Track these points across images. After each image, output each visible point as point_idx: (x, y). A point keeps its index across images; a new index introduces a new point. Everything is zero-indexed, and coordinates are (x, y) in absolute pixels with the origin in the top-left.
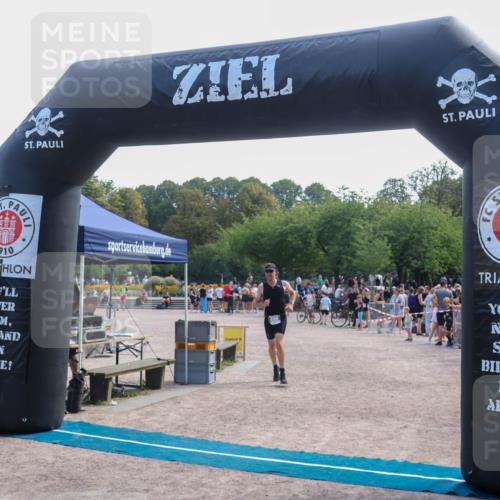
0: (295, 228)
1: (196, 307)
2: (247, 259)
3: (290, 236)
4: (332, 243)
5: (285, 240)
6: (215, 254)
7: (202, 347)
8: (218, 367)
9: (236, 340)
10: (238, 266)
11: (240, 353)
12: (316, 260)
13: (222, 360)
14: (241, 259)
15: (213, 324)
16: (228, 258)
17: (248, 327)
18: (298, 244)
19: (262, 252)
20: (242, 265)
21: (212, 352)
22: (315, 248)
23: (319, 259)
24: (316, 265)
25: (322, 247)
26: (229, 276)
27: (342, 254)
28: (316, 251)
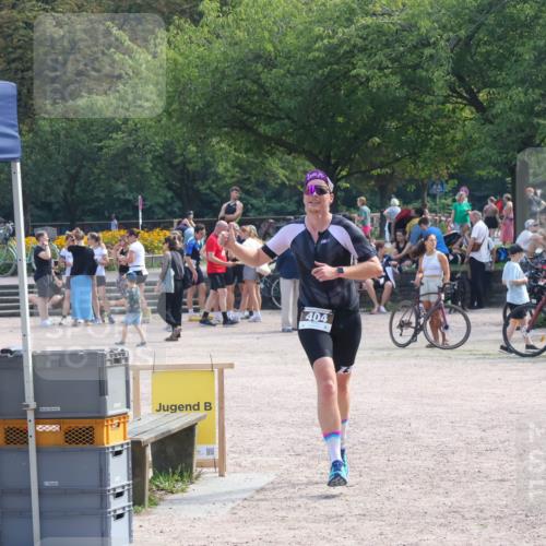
0: (380, 31)
1: (57, 309)
2: (219, 144)
3: (360, 59)
4: (501, 77)
5: (346, 75)
6: (111, 126)
7: (83, 436)
8: (138, 499)
9: (196, 407)
10: (190, 167)
11: (210, 452)
12: (448, 137)
13: (150, 473)
14: (202, 143)
15: (117, 361)
16: (157, 143)
17: (231, 366)
18: (387, 86)
19: (270, 120)
20: (207, 166)
21: (118, 453)
22: (446, 100)
23: (459, 136)
24: (452, 154)
25: (470, 91)
26: (162, 201)
27: (538, 115)
28: (450, 106)
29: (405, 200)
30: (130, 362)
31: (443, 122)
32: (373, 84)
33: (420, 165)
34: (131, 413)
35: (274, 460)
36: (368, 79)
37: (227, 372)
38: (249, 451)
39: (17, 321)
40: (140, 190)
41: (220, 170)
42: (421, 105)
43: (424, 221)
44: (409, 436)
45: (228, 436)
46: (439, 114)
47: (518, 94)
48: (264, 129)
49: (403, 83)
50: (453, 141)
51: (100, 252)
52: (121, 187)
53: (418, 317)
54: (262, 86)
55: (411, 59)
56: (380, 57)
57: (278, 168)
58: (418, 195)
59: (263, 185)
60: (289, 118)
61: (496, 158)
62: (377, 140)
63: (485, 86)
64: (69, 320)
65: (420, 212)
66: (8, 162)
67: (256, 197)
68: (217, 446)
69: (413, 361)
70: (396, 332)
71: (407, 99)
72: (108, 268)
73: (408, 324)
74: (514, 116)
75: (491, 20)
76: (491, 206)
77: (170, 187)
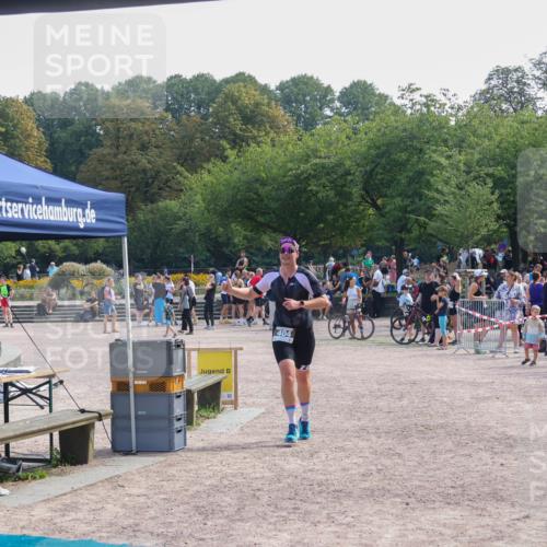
0: (323, 167)
2: (235, 227)
4: (389, 192)
5: (305, 190)
7: (159, 387)
8: (189, 422)
9: (221, 372)
10: (220, 240)
11: (229, 396)
12: (361, 224)
13: (196, 408)
14: (226, 226)
15: (178, 346)
16: (202, 226)
17: (241, 349)
18: (327, 196)
19: (263, 214)
20: (229, 239)
21: (179, 397)
22: (360, 204)
23: (367, 223)
24: (363, 233)
25: (372, 200)
26: (204, 258)
27: (410, 213)
28: (362, 208)
29: (337, 258)
30: (186, 347)
31: (357, 216)
32: (320, 195)
33: (345, 239)
34: (186, 375)
35: (264, 401)
36: (317, 192)
37: (239, 352)
38: (251, 396)
39: (124, 323)
40: (193, 252)
41: (236, 241)
42: (346, 207)
43: (348, 270)
44: (339, 388)
45: (239, 387)
46: (356, 212)
47: (398, 201)
48: (260, 219)
49: (336, 195)
50: (364, 226)
51: (170, 286)
52: (181, 250)
53: (345, 322)
54: (259, 196)
55: (340, 182)
56: (324, 180)
57: (268, 240)
58: (344, 256)
59: (260, 249)
60: (274, 212)
61: (386, 235)
62: (322, 225)
63: (381, 196)
64: (153, 323)
65: (345, 265)
66: (120, 237)
67: (256, 256)
68: (233, 393)
69: (341, 347)
70: (333, 331)
71: (338, 203)
72: (174, 295)
73: (339, 326)
74: (396, 213)
75: (383, 161)
76: (384, 262)
77: (209, 250)
